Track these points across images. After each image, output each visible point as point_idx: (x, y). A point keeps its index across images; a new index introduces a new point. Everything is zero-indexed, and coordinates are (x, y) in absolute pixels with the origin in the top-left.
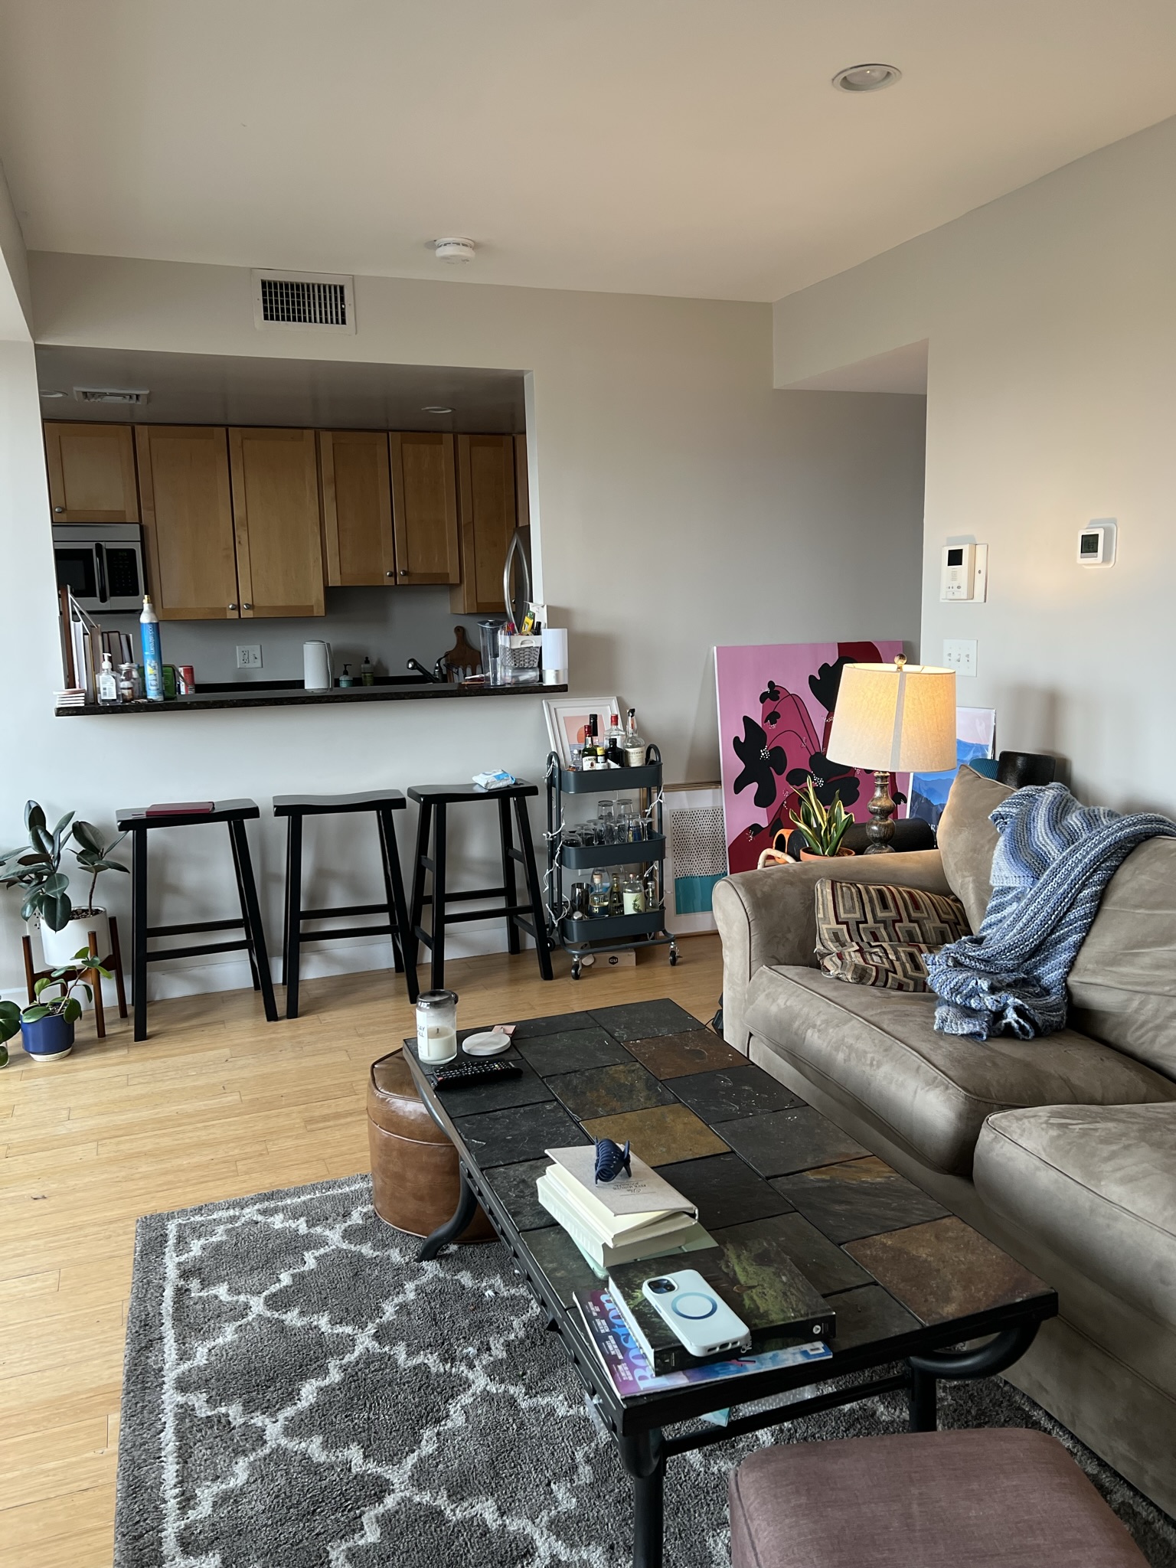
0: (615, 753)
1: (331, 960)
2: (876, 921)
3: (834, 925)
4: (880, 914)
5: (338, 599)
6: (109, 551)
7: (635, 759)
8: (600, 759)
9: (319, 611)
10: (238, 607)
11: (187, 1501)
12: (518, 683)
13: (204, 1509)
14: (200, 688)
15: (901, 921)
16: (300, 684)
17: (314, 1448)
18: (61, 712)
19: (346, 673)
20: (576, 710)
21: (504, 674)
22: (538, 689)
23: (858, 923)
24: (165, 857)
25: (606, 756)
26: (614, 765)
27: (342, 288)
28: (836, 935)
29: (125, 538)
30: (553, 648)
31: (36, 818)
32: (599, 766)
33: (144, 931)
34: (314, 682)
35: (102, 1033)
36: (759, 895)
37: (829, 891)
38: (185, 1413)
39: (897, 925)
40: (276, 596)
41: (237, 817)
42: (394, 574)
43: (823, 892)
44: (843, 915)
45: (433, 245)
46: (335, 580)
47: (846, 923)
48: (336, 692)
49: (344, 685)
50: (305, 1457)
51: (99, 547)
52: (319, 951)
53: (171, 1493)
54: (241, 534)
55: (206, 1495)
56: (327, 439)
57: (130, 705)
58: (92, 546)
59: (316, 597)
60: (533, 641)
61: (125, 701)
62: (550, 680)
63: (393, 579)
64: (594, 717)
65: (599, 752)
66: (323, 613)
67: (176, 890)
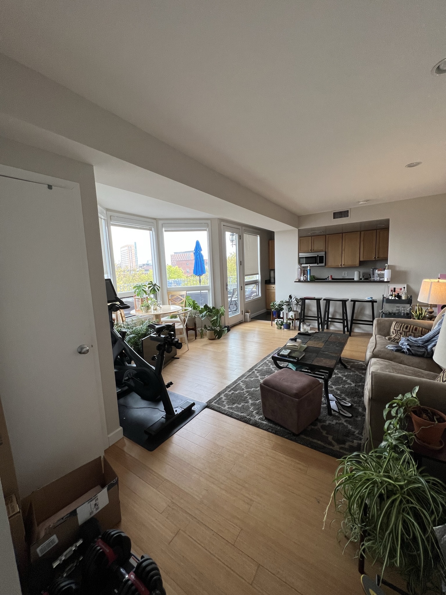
0: (399, 296)
1: (336, 327)
2: (402, 331)
3: (393, 330)
4: (404, 330)
5: (362, 263)
6: (319, 256)
7: (403, 298)
8: (393, 297)
9: (358, 265)
10: (341, 265)
11: (259, 367)
12: (380, 280)
13: (259, 369)
14: (333, 279)
15: (409, 332)
16: (354, 279)
17: (273, 369)
18: (295, 282)
19: (363, 277)
20: (392, 286)
21: (377, 279)
22: (383, 282)
23: (398, 331)
24: (309, 305)
25: (395, 296)
26: (397, 298)
27: (348, 211)
28: (393, 332)
29: (322, 254)
30: (387, 274)
31: (290, 297)
32: (393, 298)
33: (304, 316)
34: (356, 278)
35: (295, 329)
36: (379, 322)
37: (395, 324)
38: (266, 362)
39: (408, 333)
40: (349, 263)
41: (318, 300)
42: (375, 258)
43: (394, 323)
44: (395, 328)
45: (359, 202)
46: (362, 259)
47: (396, 330)
48: (361, 281)
49: (363, 279)
50: (272, 369)
51: (318, 256)
52: (334, 325)
53: (258, 366)
54: (343, 252)
55: (261, 368)
56: (362, 233)
57: (306, 281)
58: (317, 256)
59: (357, 263)
60: (382, 272)
61: (304, 280)
62: (386, 280)
63: (375, 259)
64: (395, 288)
65: (393, 295)
66: (358, 266)
67: (311, 310)
